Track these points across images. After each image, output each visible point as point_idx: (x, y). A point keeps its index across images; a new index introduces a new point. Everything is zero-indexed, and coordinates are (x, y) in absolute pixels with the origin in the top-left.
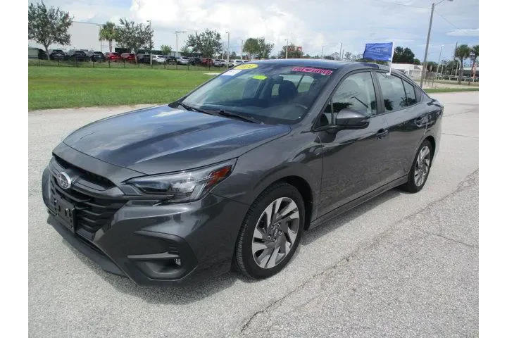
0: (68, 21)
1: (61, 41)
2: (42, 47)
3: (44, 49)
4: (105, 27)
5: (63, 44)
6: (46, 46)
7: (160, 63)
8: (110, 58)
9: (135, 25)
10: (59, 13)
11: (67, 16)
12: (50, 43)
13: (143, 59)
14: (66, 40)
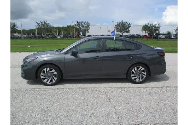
0: (130, 25)
1: (127, 32)
2: (121, 34)
3: (122, 35)
4: (144, 26)
5: (127, 33)
6: (122, 34)
7: (162, 38)
8: (143, 37)
9: (153, 25)
10: (127, 23)
11: (129, 24)
12: (123, 33)
13: (155, 37)
14: (129, 32)
